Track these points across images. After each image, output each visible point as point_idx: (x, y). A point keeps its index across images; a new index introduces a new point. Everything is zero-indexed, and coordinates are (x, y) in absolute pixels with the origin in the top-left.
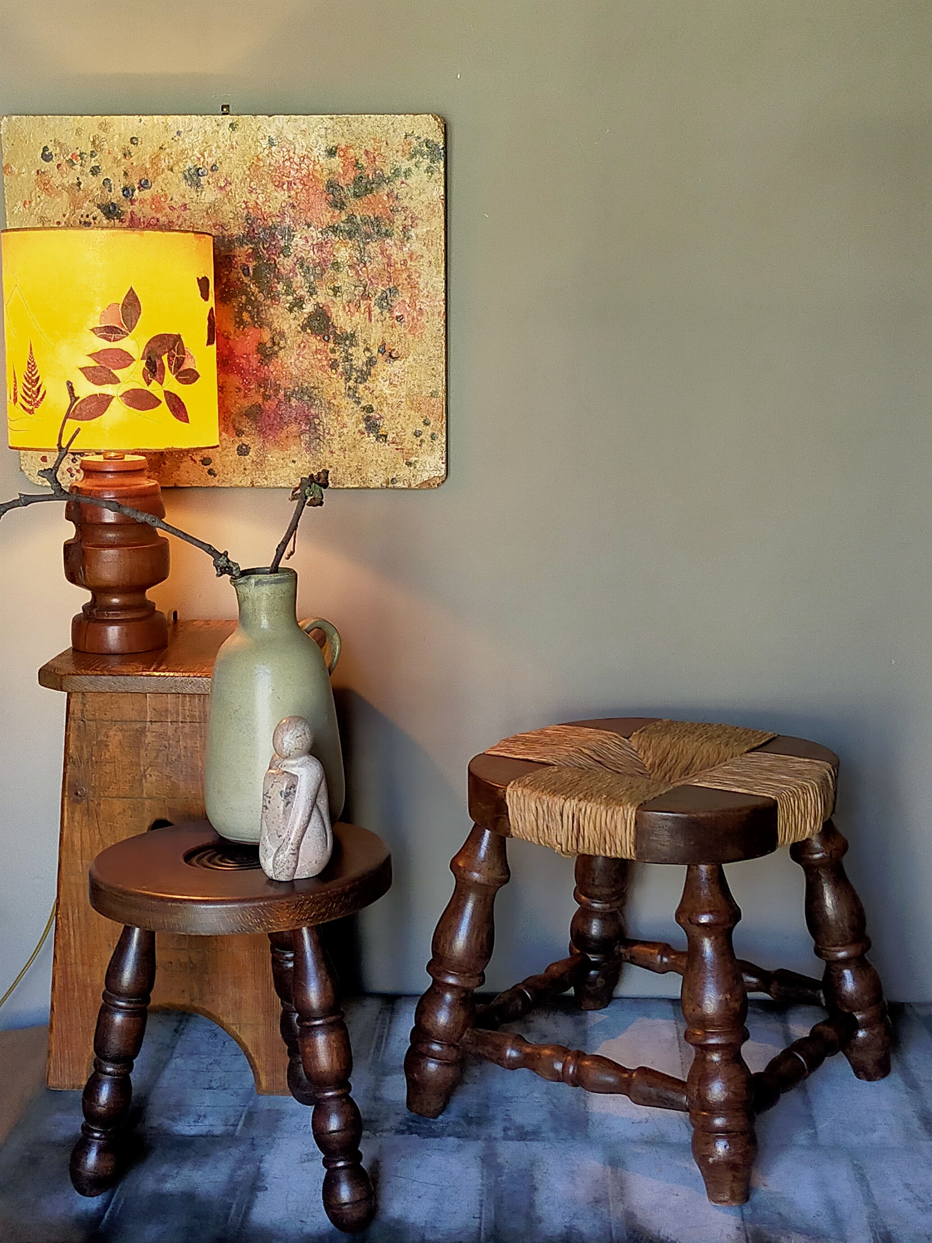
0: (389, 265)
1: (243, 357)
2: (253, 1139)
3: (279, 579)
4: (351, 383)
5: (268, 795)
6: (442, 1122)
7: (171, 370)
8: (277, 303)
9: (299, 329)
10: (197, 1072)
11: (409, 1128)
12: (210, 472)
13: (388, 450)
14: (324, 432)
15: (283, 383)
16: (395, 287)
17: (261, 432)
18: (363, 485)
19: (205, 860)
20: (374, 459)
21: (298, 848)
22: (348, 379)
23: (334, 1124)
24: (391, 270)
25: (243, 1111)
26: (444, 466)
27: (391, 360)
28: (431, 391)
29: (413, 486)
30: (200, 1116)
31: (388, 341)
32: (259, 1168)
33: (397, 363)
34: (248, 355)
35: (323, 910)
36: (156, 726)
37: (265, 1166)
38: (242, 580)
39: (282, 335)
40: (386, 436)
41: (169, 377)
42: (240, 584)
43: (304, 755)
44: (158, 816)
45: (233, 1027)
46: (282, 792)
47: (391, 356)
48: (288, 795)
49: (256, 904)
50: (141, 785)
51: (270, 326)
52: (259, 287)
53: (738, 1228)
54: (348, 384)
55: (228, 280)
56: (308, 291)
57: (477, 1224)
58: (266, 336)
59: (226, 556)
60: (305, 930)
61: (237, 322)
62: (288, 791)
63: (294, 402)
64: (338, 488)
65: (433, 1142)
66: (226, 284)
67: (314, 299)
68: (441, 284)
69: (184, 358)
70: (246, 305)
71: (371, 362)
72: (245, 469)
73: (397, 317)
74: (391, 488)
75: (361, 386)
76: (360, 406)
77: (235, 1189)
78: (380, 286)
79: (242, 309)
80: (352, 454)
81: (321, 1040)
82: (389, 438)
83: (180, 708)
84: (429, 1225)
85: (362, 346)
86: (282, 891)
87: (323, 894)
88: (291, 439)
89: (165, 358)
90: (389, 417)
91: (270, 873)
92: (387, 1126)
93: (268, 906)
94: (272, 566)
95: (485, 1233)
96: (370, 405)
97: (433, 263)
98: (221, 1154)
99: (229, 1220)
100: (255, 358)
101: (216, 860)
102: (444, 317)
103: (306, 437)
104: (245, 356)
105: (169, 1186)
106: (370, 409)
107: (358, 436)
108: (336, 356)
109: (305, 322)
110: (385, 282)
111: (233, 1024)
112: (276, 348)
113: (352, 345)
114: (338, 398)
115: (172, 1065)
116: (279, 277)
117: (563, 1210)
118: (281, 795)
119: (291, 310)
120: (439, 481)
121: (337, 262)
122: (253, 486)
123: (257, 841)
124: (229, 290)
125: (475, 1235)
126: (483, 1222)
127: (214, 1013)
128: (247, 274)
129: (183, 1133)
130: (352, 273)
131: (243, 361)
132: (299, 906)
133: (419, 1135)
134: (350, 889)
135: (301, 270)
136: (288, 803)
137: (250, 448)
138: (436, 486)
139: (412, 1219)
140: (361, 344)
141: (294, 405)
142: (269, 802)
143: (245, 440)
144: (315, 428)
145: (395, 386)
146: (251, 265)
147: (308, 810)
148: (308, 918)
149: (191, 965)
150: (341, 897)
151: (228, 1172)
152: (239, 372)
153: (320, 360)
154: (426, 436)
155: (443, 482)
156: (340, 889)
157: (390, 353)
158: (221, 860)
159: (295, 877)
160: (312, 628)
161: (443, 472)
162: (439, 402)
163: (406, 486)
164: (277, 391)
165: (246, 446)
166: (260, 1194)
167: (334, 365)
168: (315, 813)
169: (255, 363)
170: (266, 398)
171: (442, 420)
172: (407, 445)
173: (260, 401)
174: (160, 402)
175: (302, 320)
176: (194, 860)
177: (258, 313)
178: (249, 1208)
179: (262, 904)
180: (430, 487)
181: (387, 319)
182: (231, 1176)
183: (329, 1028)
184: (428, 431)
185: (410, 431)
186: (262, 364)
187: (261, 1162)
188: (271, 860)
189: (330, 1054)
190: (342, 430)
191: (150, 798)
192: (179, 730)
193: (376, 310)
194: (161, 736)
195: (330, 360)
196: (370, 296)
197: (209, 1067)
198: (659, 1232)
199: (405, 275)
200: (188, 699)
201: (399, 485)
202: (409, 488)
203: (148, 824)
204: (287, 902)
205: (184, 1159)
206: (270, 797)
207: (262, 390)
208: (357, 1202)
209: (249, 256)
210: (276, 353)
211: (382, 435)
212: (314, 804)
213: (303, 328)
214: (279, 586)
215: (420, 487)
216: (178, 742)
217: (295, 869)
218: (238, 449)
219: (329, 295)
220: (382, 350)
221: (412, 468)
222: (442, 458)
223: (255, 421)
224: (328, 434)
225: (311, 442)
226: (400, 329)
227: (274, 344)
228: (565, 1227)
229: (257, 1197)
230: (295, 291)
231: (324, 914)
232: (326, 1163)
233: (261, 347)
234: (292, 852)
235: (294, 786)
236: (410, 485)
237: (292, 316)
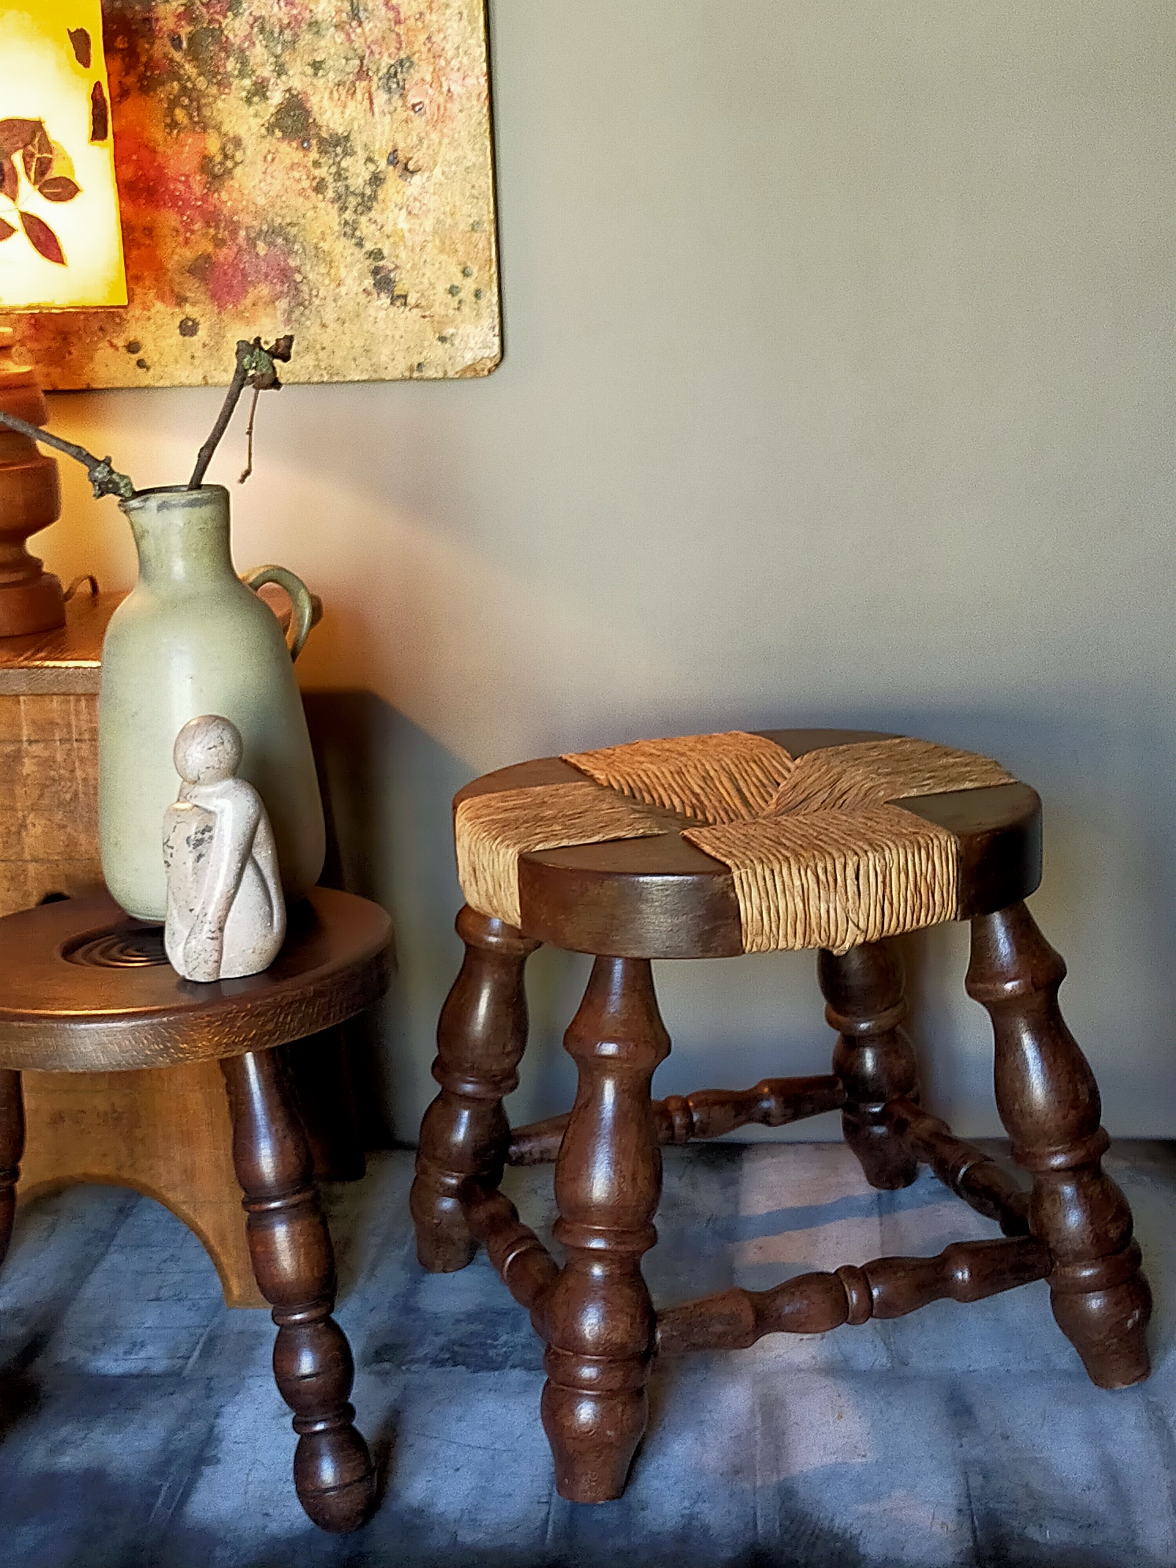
0: (398, 22)
1: (180, 181)
2: (210, 1379)
3: (196, 500)
4: (348, 215)
5: (169, 844)
6: (505, 1344)
7: (29, 178)
8: (227, 90)
9: (263, 131)
10: (143, 1274)
11: (454, 1354)
12: (141, 364)
13: (405, 318)
14: (310, 295)
15: (246, 219)
16: (408, 58)
17: (214, 297)
18: (375, 376)
19: (96, 954)
20: (389, 333)
21: (221, 929)
22: (343, 209)
23: (306, 1364)
24: (400, 29)
25: (201, 1335)
26: (497, 340)
27: (408, 174)
28: (471, 221)
29: (451, 374)
30: (134, 1344)
31: (401, 146)
32: (212, 1428)
33: (417, 179)
34: (187, 176)
35: (270, 1027)
36: (36, 749)
37: (222, 1423)
38: (135, 503)
39: (237, 142)
40: (405, 297)
41: (26, 187)
42: (135, 509)
43: (225, 777)
44: (49, 887)
45: (184, 1207)
46: (188, 838)
47: (406, 168)
48: (199, 842)
49: (155, 1021)
50: (20, 840)
51: (218, 128)
52: (198, 67)
53: (960, 1511)
54: (344, 216)
55: (150, 58)
56: (274, 71)
57: (543, 1515)
58: (213, 145)
59: (109, 465)
60: (250, 1059)
61: (167, 125)
62: (200, 836)
63: (261, 248)
64: (337, 382)
65: (489, 1378)
66: (146, 65)
67: (283, 82)
68: (479, 50)
69: (50, 161)
70: (180, 97)
71: (376, 180)
72: (193, 357)
73: (414, 106)
74: (417, 379)
75: (363, 219)
76: (364, 250)
77: (168, 1462)
78: (385, 57)
79: (174, 103)
80: (355, 329)
81: (281, 1233)
82: (411, 300)
83: (73, 717)
84: (466, 1517)
85: (361, 155)
86: (202, 997)
87: (268, 1000)
88: (260, 307)
89: (17, 158)
90: (408, 266)
91: (182, 970)
92: (420, 1353)
93: (175, 1021)
94: (191, 482)
95: (554, 1529)
96: (380, 250)
97: (465, 15)
98: (155, 1405)
99: (153, 1515)
100: (197, 182)
101: (114, 952)
102: (487, 103)
103: (283, 304)
104: (183, 179)
105: (67, 1460)
106: (377, 255)
107: (363, 298)
108: (322, 172)
109: (273, 120)
110: (393, 50)
111: (184, 1203)
112: (229, 164)
113: (346, 154)
114: (330, 239)
115: (105, 1264)
116: (226, 48)
117: (680, 1486)
118: (188, 843)
119: (249, 101)
120: (490, 364)
121: (316, 22)
122: (207, 384)
123: (162, 919)
124: (152, 73)
125: (538, 1532)
126: (552, 1510)
127: (154, 1187)
128: (177, 45)
129: (104, 1371)
130: (340, 37)
131: (181, 187)
132: (227, 1020)
133: (468, 1367)
134: (315, 991)
135: (261, 37)
136: (200, 856)
137: (198, 324)
138: (486, 373)
139: (441, 1505)
140: (359, 150)
141: (262, 253)
142: (171, 856)
143: (189, 310)
144: (296, 289)
145: (417, 216)
146: (185, 31)
147: (235, 867)
148: (244, 1040)
149: (115, 1115)
150: (300, 1006)
151: (163, 1434)
152: (175, 205)
153: (299, 180)
154: (466, 294)
155: (497, 365)
156: (299, 991)
157: (406, 164)
158: (122, 951)
159: (222, 977)
160: (261, 580)
161: (496, 349)
162: (485, 237)
163: (440, 375)
164: (234, 233)
165: (193, 321)
166: (207, 1471)
167: (320, 187)
168: (249, 871)
169: (198, 190)
170: (219, 243)
171: (490, 268)
172: (438, 309)
173: (210, 249)
174: (13, 230)
175: (267, 118)
176: (78, 954)
177: (199, 109)
178: (186, 1496)
179: (165, 1019)
180: (476, 375)
181: (399, 109)
182: (167, 1441)
183: (290, 1214)
184: (468, 286)
185: (442, 287)
186: (209, 189)
187: (217, 1415)
188: (180, 949)
189: (296, 1255)
190: (337, 290)
191: (36, 862)
192: (74, 754)
193: (381, 97)
194: (46, 763)
195: (314, 178)
196: (370, 73)
197: (162, 1266)
198: (832, 1520)
199: (422, 37)
200: (83, 703)
201: (430, 373)
202: (445, 378)
203: (34, 899)
204: (208, 1016)
205: (99, 1415)
206: (172, 848)
207: (212, 231)
208: (347, 1485)
209: (179, 17)
210: (229, 172)
211: (399, 296)
212: (247, 856)
213: (270, 129)
214: (197, 510)
215: (462, 376)
216: (72, 771)
217: (218, 962)
218: (180, 327)
219: (306, 76)
220: (393, 160)
221: (448, 345)
222: (494, 328)
223: (204, 279)
224: (317, 296)
225: (291, 312)
226: (419, 123)
227: (226, 156)
228: (682, 1516)
229: (202, 1475)
230: (254, 72)
231: (271, 1033)
232: (296, 1425)
233: (205, 164)
234: (211, 935)
235: (208, 829)
236: (445, 373)
237: (252, 111)
